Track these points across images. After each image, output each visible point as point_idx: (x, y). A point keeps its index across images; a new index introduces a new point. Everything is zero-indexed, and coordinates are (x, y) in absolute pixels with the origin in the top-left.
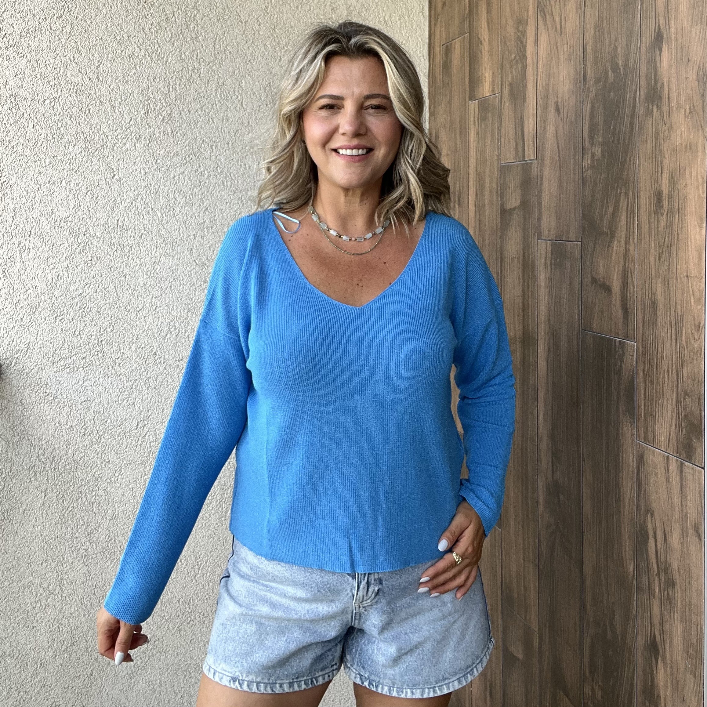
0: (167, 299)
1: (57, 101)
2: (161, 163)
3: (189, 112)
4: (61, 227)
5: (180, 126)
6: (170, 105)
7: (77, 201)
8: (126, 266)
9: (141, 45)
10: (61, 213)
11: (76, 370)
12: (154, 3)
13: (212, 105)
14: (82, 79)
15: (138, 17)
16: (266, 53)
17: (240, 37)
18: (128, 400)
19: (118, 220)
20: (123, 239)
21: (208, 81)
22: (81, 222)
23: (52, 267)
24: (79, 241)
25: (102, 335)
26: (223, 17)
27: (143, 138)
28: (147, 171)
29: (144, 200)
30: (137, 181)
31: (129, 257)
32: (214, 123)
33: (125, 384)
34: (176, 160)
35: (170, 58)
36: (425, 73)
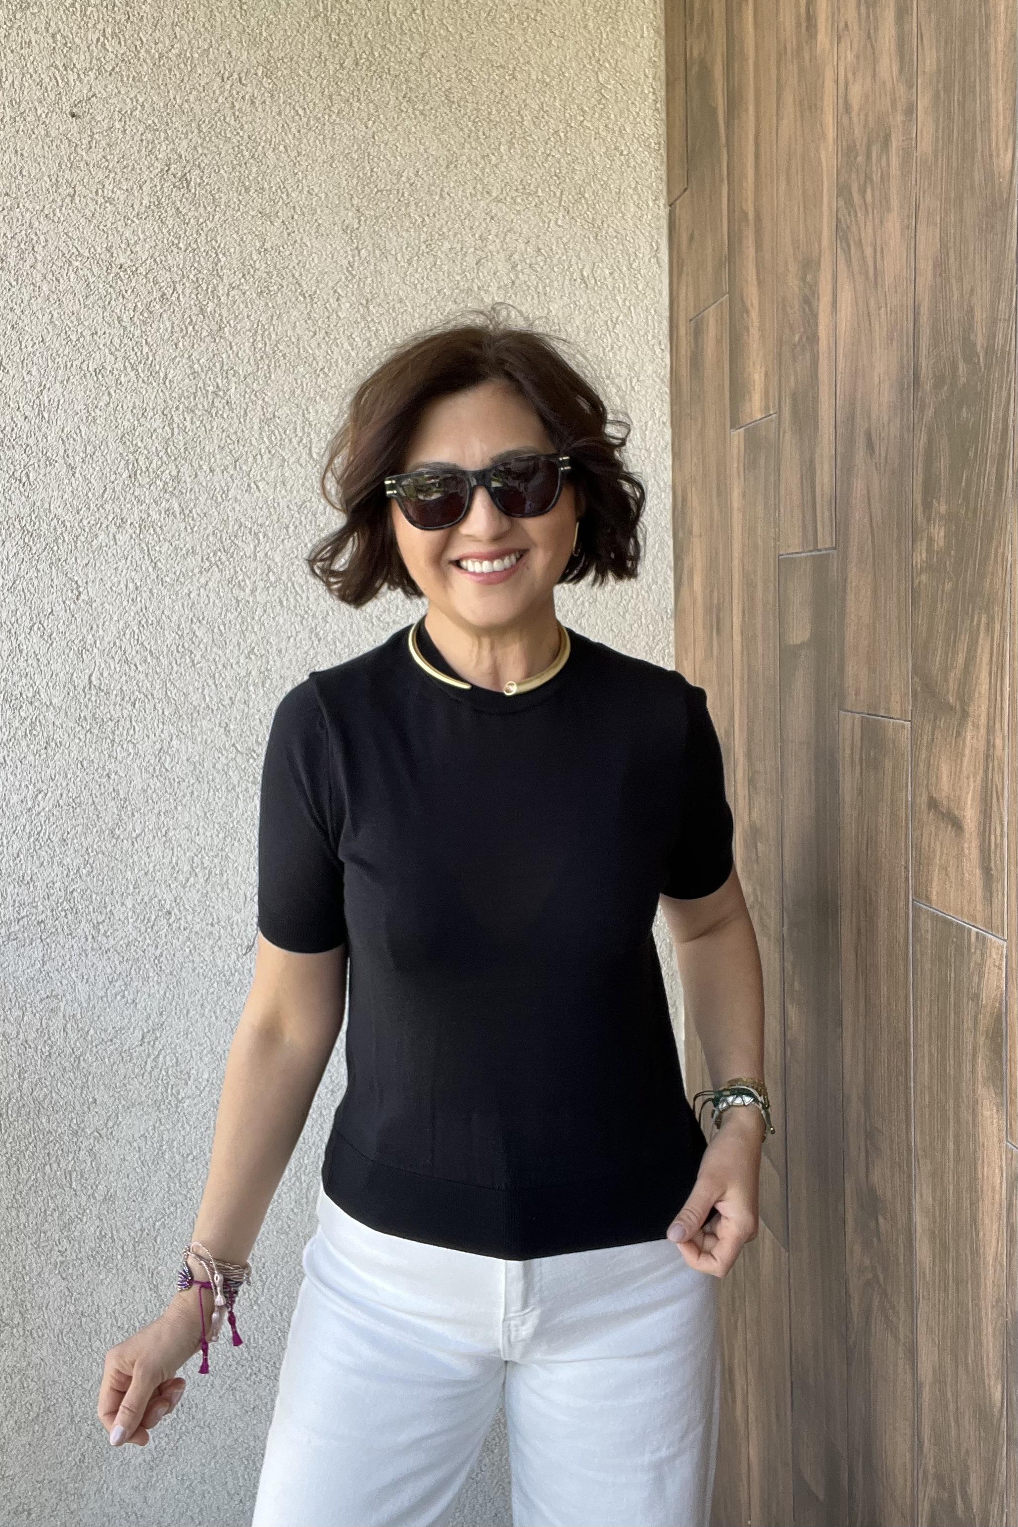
0: (186, 814)
2: (164, 569)
3: (212, 471)
5: (197, 498)
6: (176, 459)
8: (109, 756)
9: (117, 350)
12: (137, 269)
13: (254, 457)
14: (12, 419)
15: (108, 300)
16: (353, 354)
17: (301, 325)
18: (123, 996)
19: (90, 676)
20: (102, 708)
21: (245, 412)
22: (24, 680)
25: (72, 880)
26: (267, 287)
27: (129, 523)
28: (138, 584)
29: (136, 637)
30: (121, 603)
31: (113, 741)
32: (259, 490)
33: (118, 966)
34: (192, 562)
35: (172, 371)
36: (664, 376)
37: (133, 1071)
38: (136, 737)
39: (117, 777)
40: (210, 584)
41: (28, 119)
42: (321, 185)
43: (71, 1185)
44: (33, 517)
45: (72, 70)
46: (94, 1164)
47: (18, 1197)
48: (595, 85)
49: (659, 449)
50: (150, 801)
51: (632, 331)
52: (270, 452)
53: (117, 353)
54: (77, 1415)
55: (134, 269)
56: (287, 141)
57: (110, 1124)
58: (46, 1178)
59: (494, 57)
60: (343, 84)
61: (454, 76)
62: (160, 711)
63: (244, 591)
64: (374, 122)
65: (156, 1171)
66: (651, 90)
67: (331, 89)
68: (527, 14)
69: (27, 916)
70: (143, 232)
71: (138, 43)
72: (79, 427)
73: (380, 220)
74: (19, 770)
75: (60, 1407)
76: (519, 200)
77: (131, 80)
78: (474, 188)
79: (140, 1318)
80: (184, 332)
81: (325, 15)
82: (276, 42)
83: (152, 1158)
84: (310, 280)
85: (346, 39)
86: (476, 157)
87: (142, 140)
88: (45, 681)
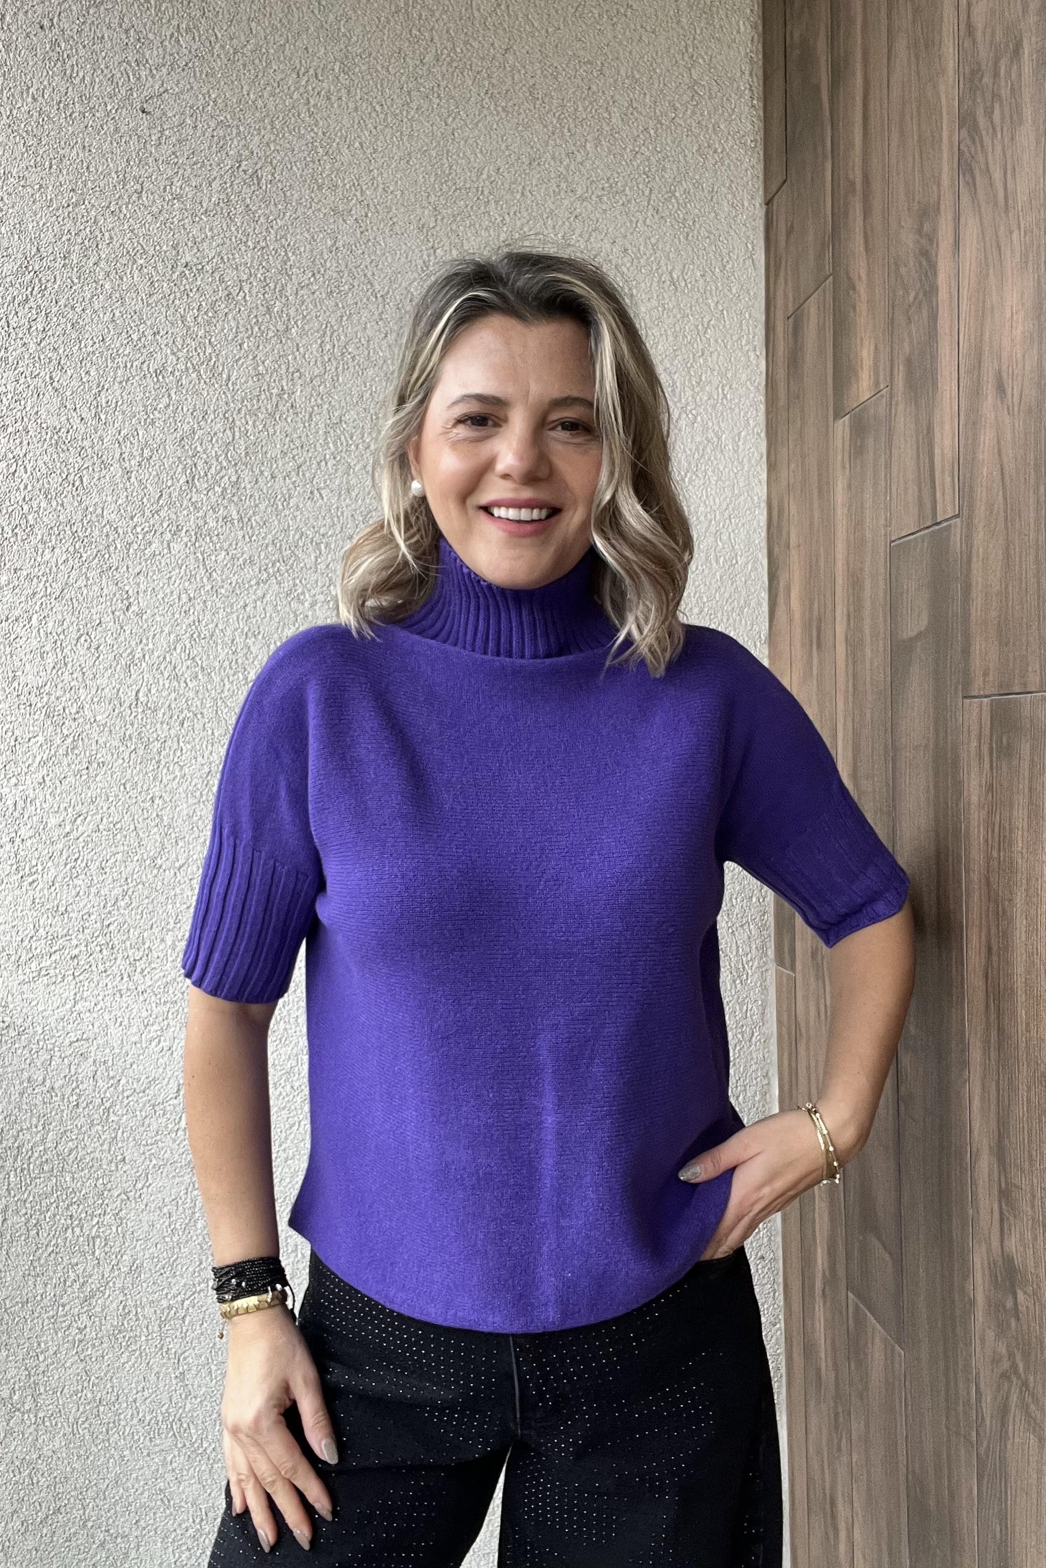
1: (20, 463)
2: (219, 579)
3: (272, 477)
4: (31, 705)
5: (256, 506)
6: (236, 464)
7: (59, 654)
8: (154, 779)
9: (179, 350)
10: (30, 677)
11: (59, 979)
12: (203, 267)
13: (319, 464)
14: (68, 420)
15: (172, 297)
18: (160, 1041)
19: (138, 691)
20: (148, 727)
21: (311, 416)
22: (68, 696)
23: (14, 780)
24: (65, 732)
25: (110, 913)
26: (338, 287)
27: (184, 530)
28: (192, 595)
29: (187, 652)
30: (173, 614)
31: (159, 762)
32: (323, 498)
33: (154, 1008)
34: (249, 572)
35: (235, 373)
36: (759, 384)
37: (166, 1127)
38: (183, 758)
39: (161, 802)
40: (268, 598)
41: (98, 115)
42: (396, 182)
43: (94, 1253)
44: (85, 522)
45: (144, 66)
46: (120, 1229)
47: (36, 1264)
48: (688, 81)
49: (753, 462)
50: (195, 829)
51: (725, 337)
52: (334, 458)
53: (180, 354)
54: (89, 1520)
55: (200, 267)
56: (363, 138)
57: (139, 1186)
58: (68, 1244)
59: (581, 53)
60: (422, 80)
61: (539, 72)
62: (210, 732)
63: (303, 604)
64: (454, 119)
65: (187, 1242)
66: (748, 86)
67: (410, 85)
68: (617, 9)
69: (60, 950)
70: (211, 230)
71: (213, 39)
72: (136, 430)
73: (458, 219)
74: (58, 791)
75: (71, 1508)
76: (605, 198)
77: (204, 76)
78: (558, 186)
79: (163, 1409)
80: (250, 332)
81: (406, 10)
82: (355, 38)
83: (183, 1226)
84: (383, 280)
85: (426, 34)
86: (560, 154)
87: (213, 136)
88: (89, 696)
